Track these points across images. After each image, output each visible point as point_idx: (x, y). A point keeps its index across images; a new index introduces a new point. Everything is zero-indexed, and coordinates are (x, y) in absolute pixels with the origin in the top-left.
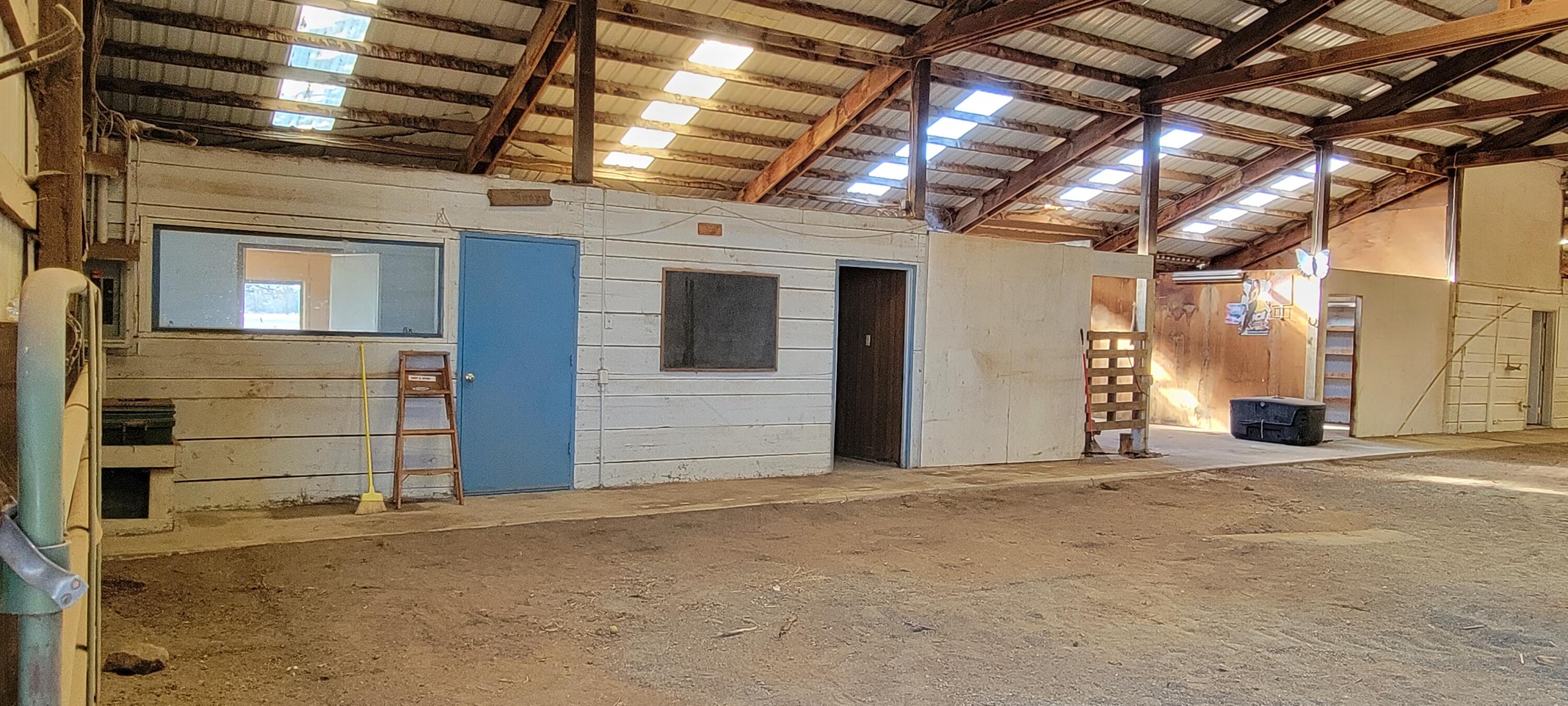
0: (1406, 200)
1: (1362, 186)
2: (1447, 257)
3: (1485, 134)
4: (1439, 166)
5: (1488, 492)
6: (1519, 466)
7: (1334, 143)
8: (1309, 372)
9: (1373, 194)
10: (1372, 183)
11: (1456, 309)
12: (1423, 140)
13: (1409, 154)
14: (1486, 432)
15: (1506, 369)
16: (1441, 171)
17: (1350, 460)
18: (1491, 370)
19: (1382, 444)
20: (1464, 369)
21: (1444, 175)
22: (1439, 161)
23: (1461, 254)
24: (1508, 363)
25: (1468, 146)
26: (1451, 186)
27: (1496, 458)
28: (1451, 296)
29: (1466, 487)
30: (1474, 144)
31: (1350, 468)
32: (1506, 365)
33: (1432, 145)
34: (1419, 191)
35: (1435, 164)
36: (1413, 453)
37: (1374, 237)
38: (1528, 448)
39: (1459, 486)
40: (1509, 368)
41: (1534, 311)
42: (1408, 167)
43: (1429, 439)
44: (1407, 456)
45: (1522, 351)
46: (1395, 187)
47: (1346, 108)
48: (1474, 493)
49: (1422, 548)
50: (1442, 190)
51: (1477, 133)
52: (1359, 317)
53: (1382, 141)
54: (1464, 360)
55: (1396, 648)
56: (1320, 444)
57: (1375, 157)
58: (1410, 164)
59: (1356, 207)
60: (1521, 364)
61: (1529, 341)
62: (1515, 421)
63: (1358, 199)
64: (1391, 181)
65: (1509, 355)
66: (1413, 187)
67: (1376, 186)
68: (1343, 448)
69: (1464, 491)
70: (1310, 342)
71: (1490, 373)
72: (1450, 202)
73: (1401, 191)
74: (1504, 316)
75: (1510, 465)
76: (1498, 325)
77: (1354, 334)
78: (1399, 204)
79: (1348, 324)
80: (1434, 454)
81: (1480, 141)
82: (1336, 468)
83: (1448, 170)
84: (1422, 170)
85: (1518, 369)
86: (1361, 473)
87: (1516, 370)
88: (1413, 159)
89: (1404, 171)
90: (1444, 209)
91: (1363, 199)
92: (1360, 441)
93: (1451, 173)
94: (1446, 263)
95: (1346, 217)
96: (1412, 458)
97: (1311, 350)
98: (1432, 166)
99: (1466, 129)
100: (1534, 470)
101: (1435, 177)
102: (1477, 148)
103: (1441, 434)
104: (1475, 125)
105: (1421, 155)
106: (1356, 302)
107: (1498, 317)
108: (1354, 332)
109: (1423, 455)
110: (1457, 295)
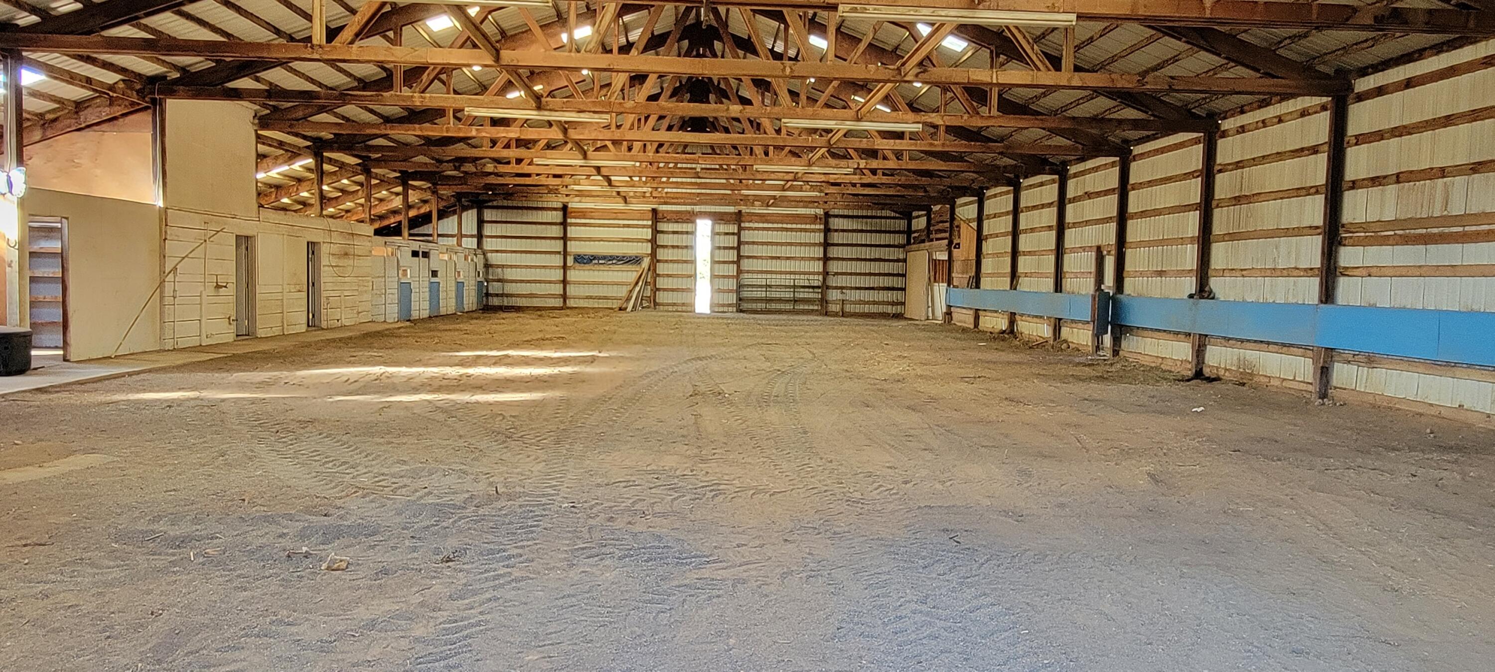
0: (111, 123)
1: (63, 103)
2: (154, 182)
3: (183, 69)
4: (143, 93)
5: (192, 403)
6: (224, 375)
7: (24, 54)
8: (11, 297)
9: (77, 113)
10: (75, 102)
11: (166, 232)
12: (123, 66)
13: (111, 78)
14: (201, 345)
15: (215, 287)
16: (144, 98)
17: (60, 386)
18: (202, 289)
19: (97, 366)
20: (176, 289)
21: (146, 102)
22: (141, 89)
23: (168, 180)
24: (217, 283)
25: (168, 78)
26: (154, 114)
27: (206, 370)
28: (161, 220)
29: (173, 400)
30: (174, 77)
31: (59, 394)
32: (215, 284)
33: (133, 72)
34: (124, 115)
35: (138, 92)
36: (128, 373)
37: (80, 158)
38: (235, 358)
39: (166, 401)
40: (218, 287)
41: (236, 236)
42: (110, 90)
43: (146, 357)
44: (123, 375)
45: (228, 270)
46: (99, 109)
47: (34, 19)
48: (179, 406)
49: (119, 468)
50: (145, 118)
51: (175, 67)
52: (66, 238)
53: (79, 60)
54: (176, 280)
55: (75, 576)
56: (28, 372)
57: (73, 75)
58: (112, 88)
59: (59, 125)
60: (227, 283)
61: (234, 262)
62: (225, 333)
63: (60, 116)
64: (95, 102)
65: (217, 275)
66: (117, 111)
67: (79, 106)
68: (55, 373)
69: (170, 404)
70: (10, 266)
71: (201, 292)
72: (155, 128)
73: (106, 112)
74: (211, 239)
75: (217, 375)
76: (206, 248)
77: (62, 256)
78: (104, 127)
79: (54, 245)
80: (150, 371)
81: (179, 75)
82: (44, 397)
83: (151, 98)
84: (123, 95)
85: (225, 287)
86: (70, 398)
87: (224, 288)
88: (116, 83)
89: (108, 94)
90: (149, 136)
91: (66, 117)
92: (75, 365)
93: (154, 102)
94: (154, 188)
95: (49, 133)
96: (127, 378)
97: (13, 274)
98: (135, 93)
99: (164, 61)
100: (236, 377)
101: (139, 104)
102: (175, 82)
103: (158, 351)
104: (173, 60)
105: (123, 80)
106: (61, 223)
107: (205, 241)
108: (62, 253)
109: (139, 373)
110: (166, 219)
